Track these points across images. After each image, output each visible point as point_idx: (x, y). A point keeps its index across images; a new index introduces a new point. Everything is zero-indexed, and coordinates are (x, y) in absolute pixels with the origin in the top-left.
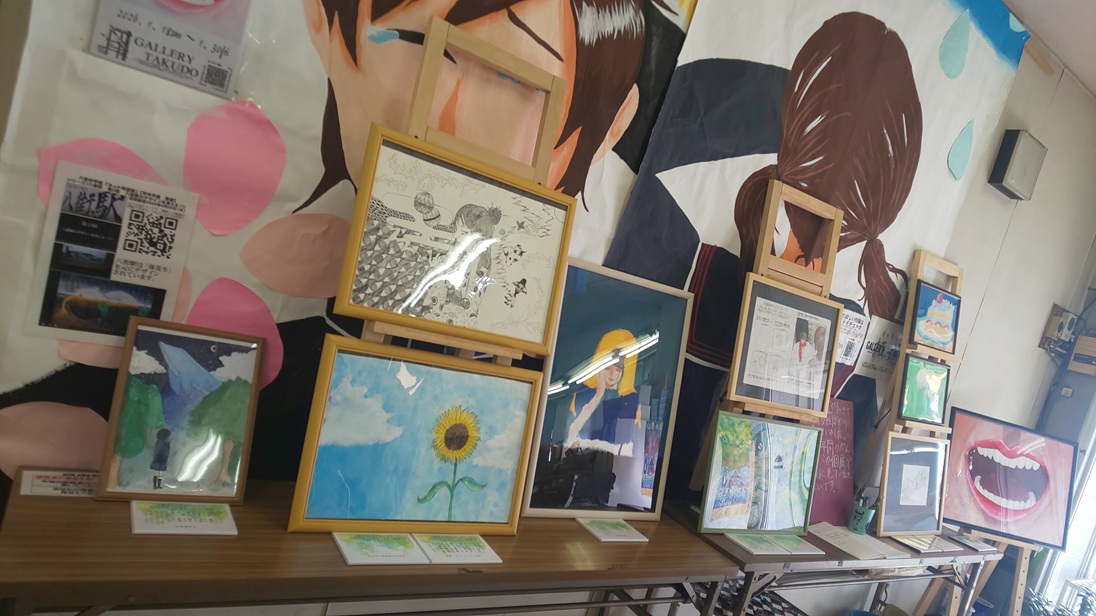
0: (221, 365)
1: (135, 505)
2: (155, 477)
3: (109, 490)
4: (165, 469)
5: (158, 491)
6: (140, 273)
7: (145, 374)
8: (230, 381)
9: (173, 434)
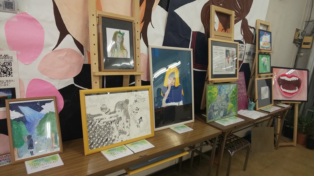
0: (42, 109)
1: (26, 163)
2: (31, 152)
3: (16, 160)
4: (33, 148)
5: (33, 156)
6: (4, 84)
7: (17, 118)
8: (47, 113)
9: (32, 136)
